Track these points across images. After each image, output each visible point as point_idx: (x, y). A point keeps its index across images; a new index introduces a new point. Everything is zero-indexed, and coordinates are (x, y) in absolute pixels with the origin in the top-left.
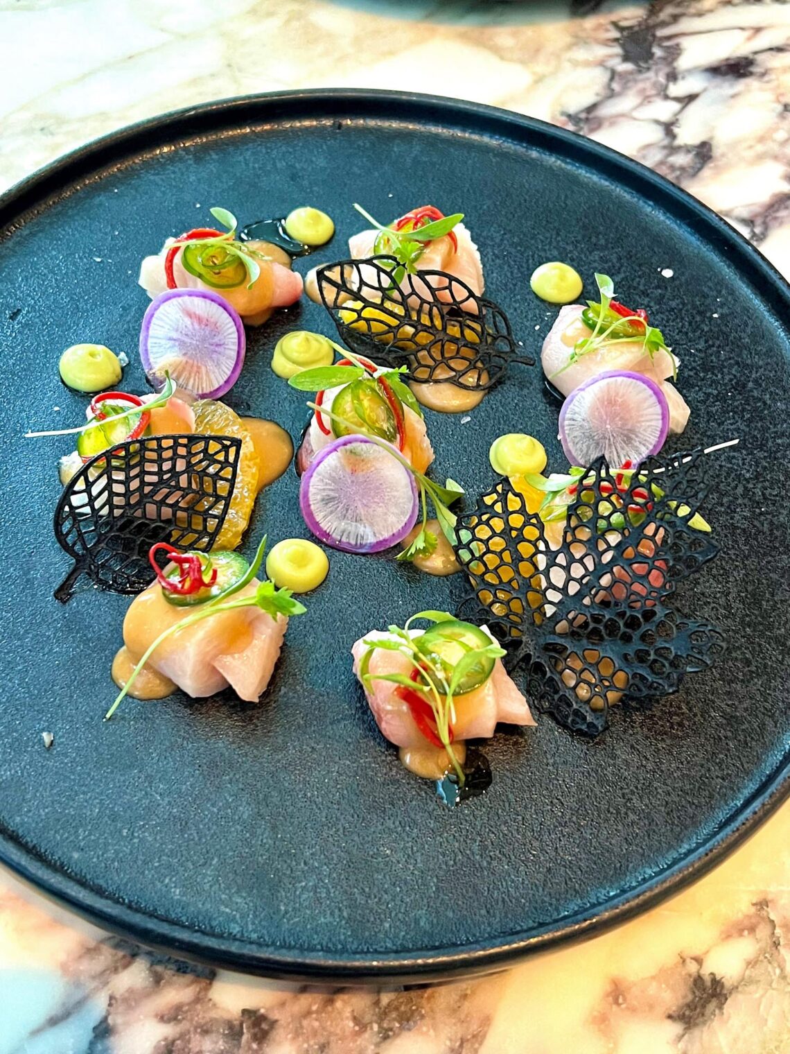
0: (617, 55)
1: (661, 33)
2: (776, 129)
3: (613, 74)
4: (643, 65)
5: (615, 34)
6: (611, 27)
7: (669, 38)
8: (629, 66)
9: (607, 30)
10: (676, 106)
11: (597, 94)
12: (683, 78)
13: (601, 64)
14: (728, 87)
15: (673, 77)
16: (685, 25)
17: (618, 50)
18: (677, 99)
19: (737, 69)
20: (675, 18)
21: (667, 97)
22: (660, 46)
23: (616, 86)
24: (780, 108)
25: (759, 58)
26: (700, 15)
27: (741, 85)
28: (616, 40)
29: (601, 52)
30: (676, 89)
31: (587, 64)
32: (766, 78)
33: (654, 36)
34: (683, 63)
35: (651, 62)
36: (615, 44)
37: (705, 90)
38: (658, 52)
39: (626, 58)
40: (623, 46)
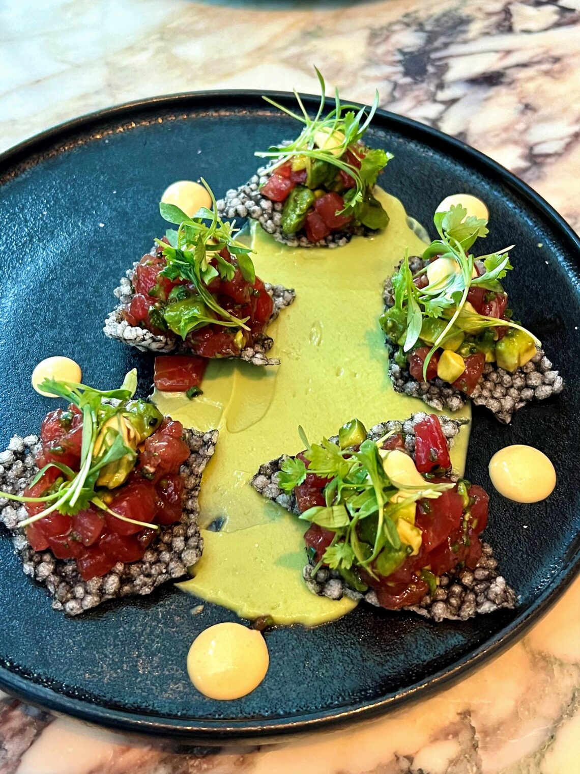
0: (399, 72)
1: (434, 56)
2: (518, 122)
3: (396, 86)
4: (419, 78)
5: (399, 57)
6: (396, 53)
7: (440, 59)
8: (408, 80)
9: (394, 55)
10: (441, 107)
11: (382, 100)
12: (449, 87)
13: (387, 78)
14: (482, 93)
15: (441, 86)
16: (453, 50)
17: (400, 68)
18: (443, 102)
19: (491, 80)
20: (446, 45)
21: (435, 101)
22: (433, 65)
23: (397, 94)
24: (521, 107)
25: (508, 72)
26: (465, 42)
27: (493, 91)
28: (400, 62)
29: (388, 70)
30: (442, 95)
31: (377, 79)
32: (513, 86)
33: (429, 58)
34: (450, 76)
35: (425, 77)
36: (398, 64)
37: (465, 95)
38: (431, 69)
39: (406, 74)
40: (404, 66)
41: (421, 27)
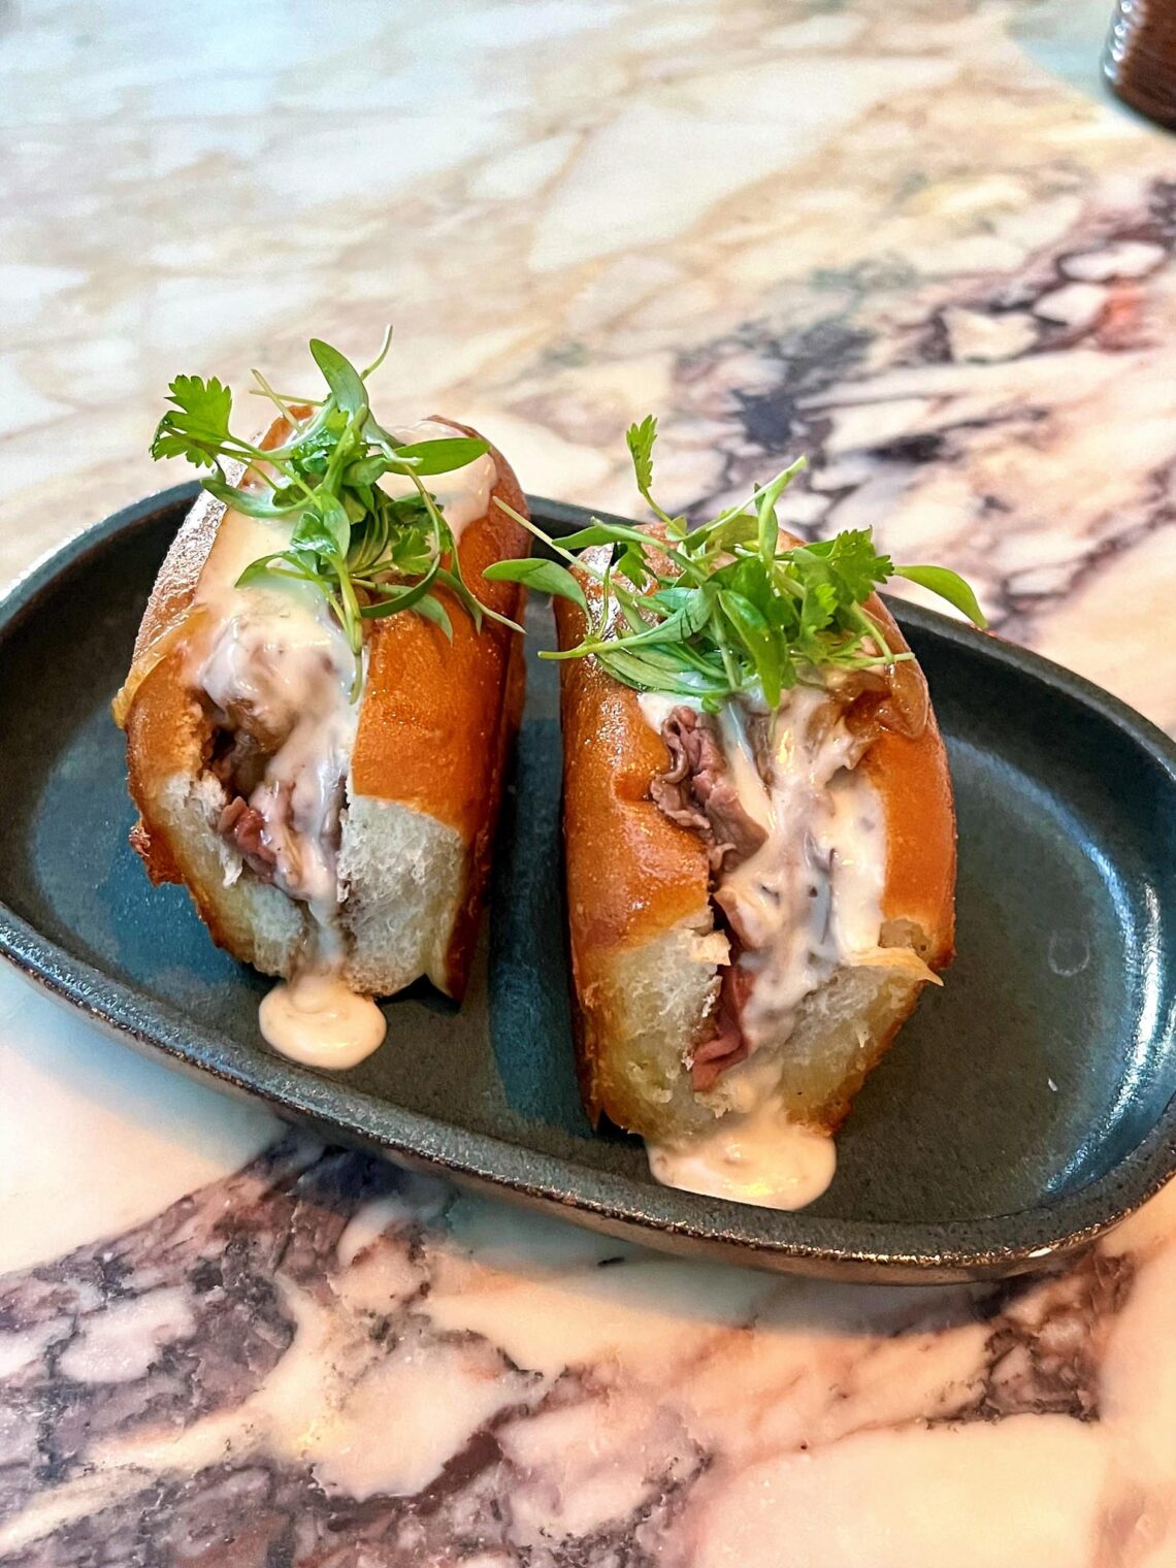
0: (737, 434)
1: (803, 403)
2: (974, 531)
3: (732, 460)
4: (775, 446)
5: (736, 406)
6: (730, 397)
7: (817, 410)
8: (754, 449)
9: (725, 401)
10: (821, 503)
11: (706, 487)
12: (835, 463)
13: (714, 446)
14: (900, 476)
15: (820, 462)
16: (841, 392)
17: (738, 427)
18: (826, 493)
19: (916, 451)
20: (825, 385)
21: (809, 490)
22: (801, 421)
23: (735, 476)
24: (979, 503)
25: (951, 436)
26: (862, 378)
27: (921, 473)
28: (737, 414)
29: (714, 429)
30: (824, 479)
31: (693, 446)
32: (960, 462)
33: (793, 408)
34: (838, 442)
35: (788, 443)
36: (736, 419)
37: (868, 480)
38: (799, 429)
39: (751, 437)
40: (745, 422)
41: (774, 348)
